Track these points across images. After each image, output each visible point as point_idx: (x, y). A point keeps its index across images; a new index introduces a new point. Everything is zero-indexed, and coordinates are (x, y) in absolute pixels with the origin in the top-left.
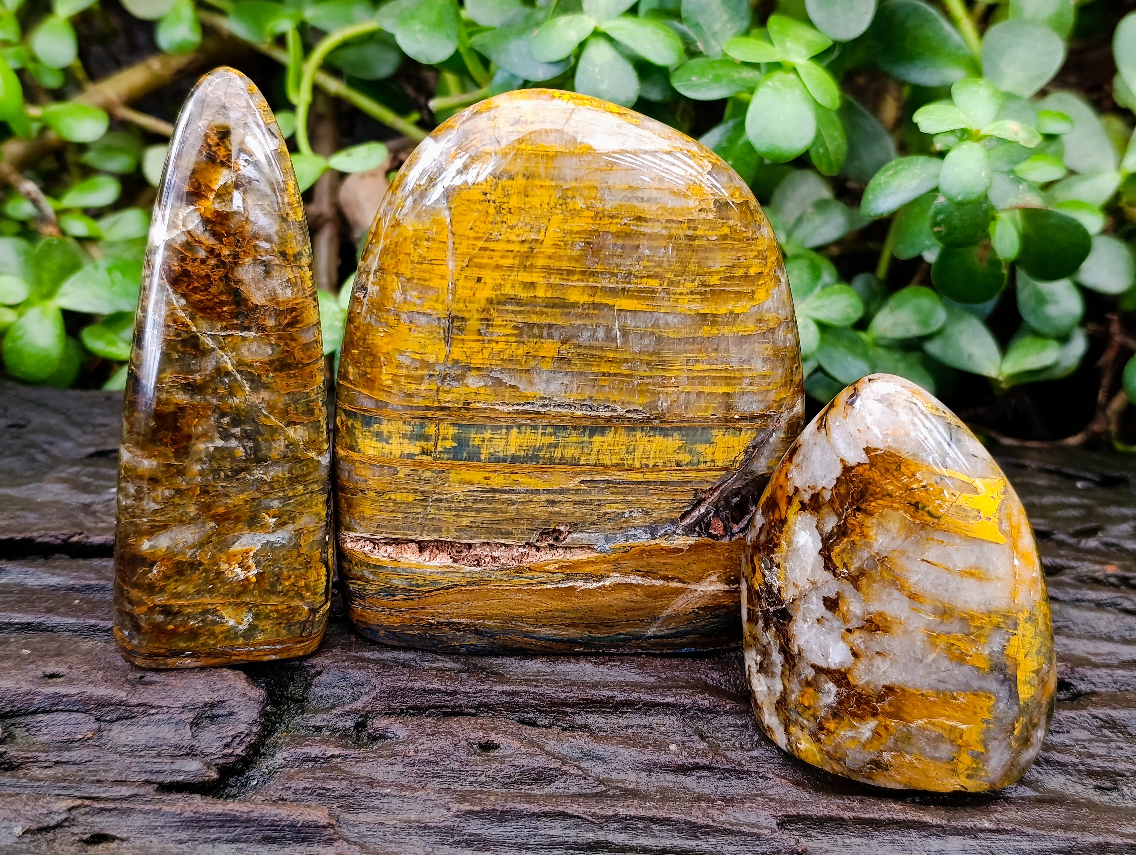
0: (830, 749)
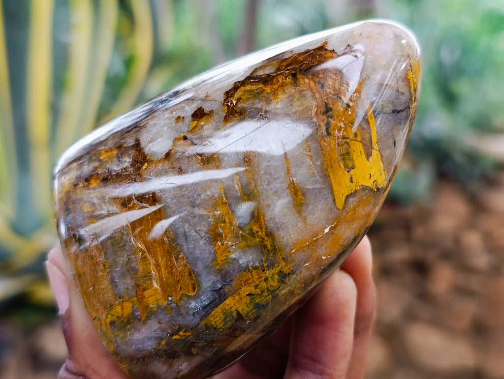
0: (74, 197)
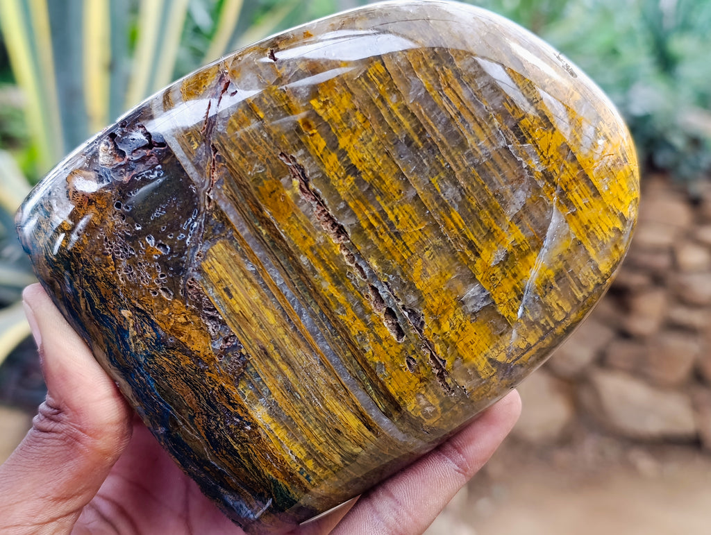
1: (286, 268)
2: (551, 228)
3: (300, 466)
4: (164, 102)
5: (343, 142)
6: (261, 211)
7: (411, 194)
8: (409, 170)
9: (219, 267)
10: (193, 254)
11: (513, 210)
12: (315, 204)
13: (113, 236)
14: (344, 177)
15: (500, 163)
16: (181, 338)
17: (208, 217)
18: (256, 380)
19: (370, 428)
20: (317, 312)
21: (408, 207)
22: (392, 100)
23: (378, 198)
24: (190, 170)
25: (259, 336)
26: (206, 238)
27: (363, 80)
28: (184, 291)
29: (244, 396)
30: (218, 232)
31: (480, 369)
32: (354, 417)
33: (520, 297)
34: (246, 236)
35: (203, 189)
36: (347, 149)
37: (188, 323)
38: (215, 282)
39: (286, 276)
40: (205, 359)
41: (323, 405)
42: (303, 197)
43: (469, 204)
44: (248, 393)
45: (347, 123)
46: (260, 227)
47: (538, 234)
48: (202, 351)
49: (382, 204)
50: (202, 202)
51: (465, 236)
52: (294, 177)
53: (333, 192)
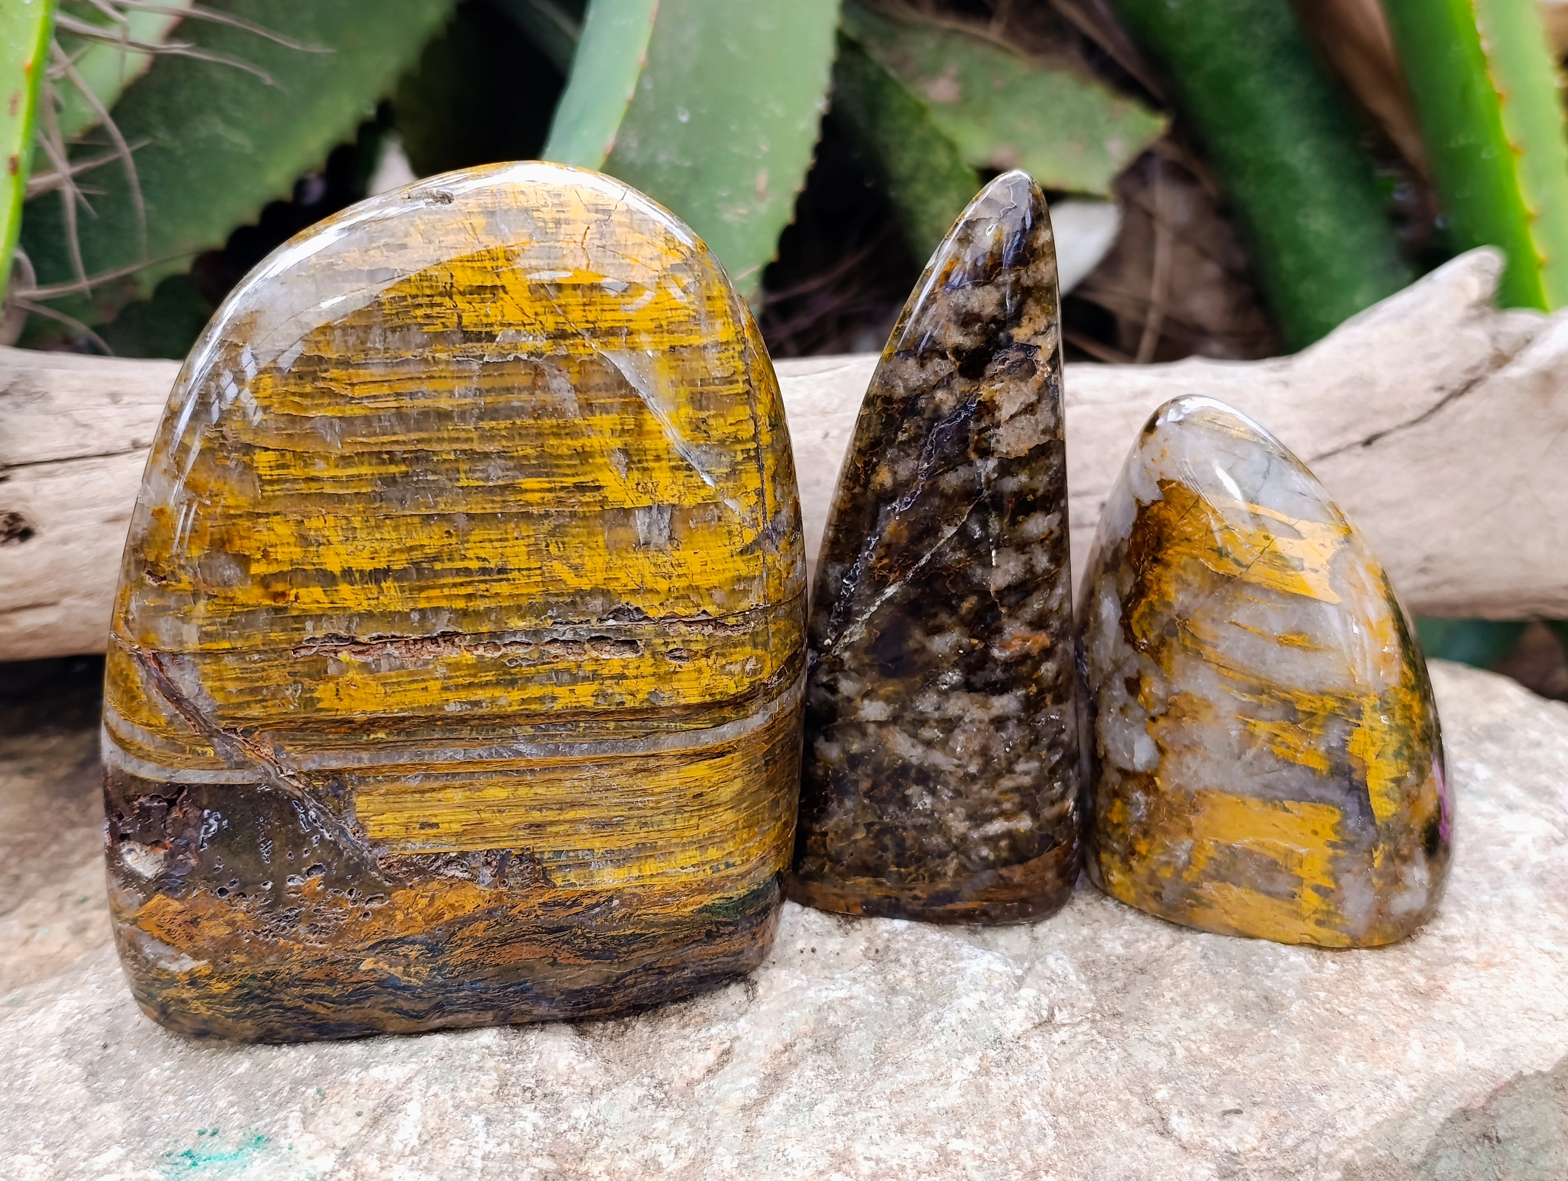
1: (447, 735)
2: (627, 376)
3: (707, 867)
4: (124, 749)
5: (334, 565)
6: (352, 722)
7: (462, 522)
8: (428, 504)
9: (387, 818)
10: (349, 840)
11: (572, 406)
12: (390, 649)
13: (258, 922)
14: (381, 591)
15: (499, 383)
16: (446, 917)
17: (314, 792)
18: (563, 858)
19: (722, 755)
20: (531, 731)
21: (477, 535)
22: (320, 469)
23: (438, 566)
24: (238, 778)
25: (509, 822)
26: (340, 811)
27: (268, 488)
28: (388, 878)
29: (573, 885)
30: (341, 792)
31: (744, 573)
32: (693, 766)
33: (689, 468)
34: (370, 760)
35: (273, 777)
36: (346, 566)
37: (432, 899)
38: (403, 833)
39: (458, 743)
40: (493, 904)
41: (652, 795)
42: (370, 659)
43: (526, 457)
44: (572, 877)
45: (311, 545)
46: (372, 736)
47: (624, 396)
48: (480, 901)
49: (448, 565)
50: (289, 788)
51: (563, 488)
52: (336, 652)
53: (388, 617)
